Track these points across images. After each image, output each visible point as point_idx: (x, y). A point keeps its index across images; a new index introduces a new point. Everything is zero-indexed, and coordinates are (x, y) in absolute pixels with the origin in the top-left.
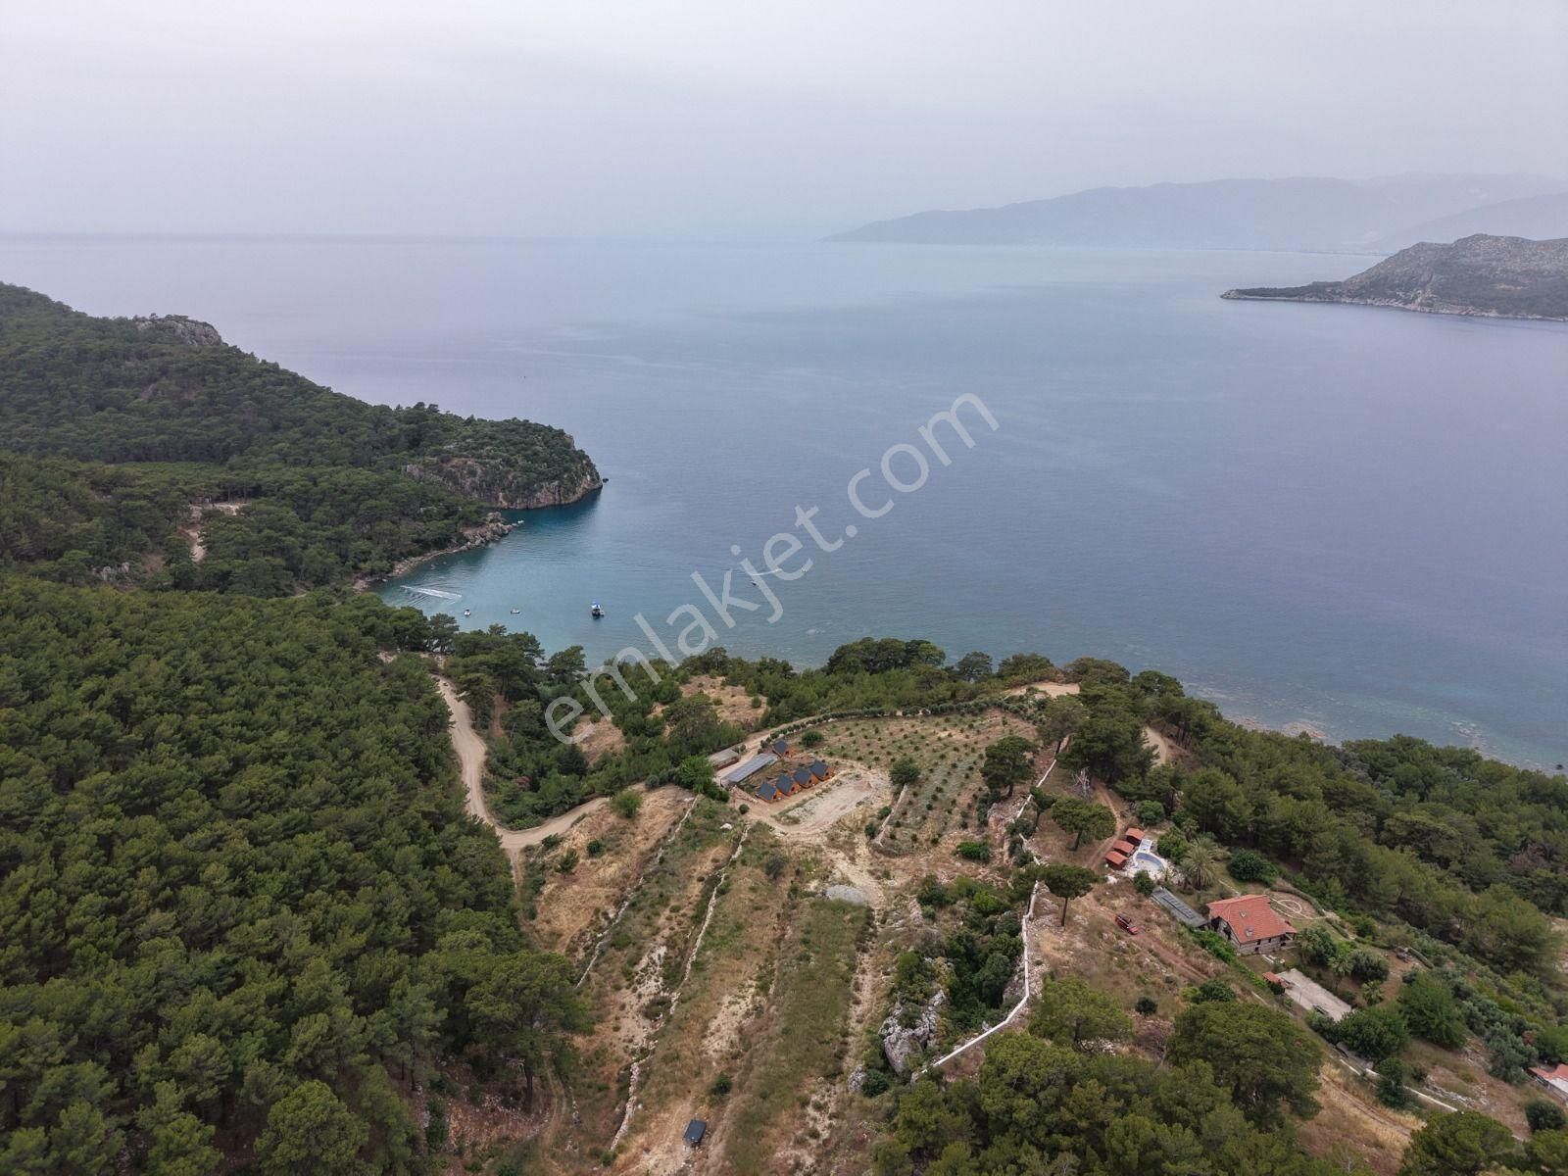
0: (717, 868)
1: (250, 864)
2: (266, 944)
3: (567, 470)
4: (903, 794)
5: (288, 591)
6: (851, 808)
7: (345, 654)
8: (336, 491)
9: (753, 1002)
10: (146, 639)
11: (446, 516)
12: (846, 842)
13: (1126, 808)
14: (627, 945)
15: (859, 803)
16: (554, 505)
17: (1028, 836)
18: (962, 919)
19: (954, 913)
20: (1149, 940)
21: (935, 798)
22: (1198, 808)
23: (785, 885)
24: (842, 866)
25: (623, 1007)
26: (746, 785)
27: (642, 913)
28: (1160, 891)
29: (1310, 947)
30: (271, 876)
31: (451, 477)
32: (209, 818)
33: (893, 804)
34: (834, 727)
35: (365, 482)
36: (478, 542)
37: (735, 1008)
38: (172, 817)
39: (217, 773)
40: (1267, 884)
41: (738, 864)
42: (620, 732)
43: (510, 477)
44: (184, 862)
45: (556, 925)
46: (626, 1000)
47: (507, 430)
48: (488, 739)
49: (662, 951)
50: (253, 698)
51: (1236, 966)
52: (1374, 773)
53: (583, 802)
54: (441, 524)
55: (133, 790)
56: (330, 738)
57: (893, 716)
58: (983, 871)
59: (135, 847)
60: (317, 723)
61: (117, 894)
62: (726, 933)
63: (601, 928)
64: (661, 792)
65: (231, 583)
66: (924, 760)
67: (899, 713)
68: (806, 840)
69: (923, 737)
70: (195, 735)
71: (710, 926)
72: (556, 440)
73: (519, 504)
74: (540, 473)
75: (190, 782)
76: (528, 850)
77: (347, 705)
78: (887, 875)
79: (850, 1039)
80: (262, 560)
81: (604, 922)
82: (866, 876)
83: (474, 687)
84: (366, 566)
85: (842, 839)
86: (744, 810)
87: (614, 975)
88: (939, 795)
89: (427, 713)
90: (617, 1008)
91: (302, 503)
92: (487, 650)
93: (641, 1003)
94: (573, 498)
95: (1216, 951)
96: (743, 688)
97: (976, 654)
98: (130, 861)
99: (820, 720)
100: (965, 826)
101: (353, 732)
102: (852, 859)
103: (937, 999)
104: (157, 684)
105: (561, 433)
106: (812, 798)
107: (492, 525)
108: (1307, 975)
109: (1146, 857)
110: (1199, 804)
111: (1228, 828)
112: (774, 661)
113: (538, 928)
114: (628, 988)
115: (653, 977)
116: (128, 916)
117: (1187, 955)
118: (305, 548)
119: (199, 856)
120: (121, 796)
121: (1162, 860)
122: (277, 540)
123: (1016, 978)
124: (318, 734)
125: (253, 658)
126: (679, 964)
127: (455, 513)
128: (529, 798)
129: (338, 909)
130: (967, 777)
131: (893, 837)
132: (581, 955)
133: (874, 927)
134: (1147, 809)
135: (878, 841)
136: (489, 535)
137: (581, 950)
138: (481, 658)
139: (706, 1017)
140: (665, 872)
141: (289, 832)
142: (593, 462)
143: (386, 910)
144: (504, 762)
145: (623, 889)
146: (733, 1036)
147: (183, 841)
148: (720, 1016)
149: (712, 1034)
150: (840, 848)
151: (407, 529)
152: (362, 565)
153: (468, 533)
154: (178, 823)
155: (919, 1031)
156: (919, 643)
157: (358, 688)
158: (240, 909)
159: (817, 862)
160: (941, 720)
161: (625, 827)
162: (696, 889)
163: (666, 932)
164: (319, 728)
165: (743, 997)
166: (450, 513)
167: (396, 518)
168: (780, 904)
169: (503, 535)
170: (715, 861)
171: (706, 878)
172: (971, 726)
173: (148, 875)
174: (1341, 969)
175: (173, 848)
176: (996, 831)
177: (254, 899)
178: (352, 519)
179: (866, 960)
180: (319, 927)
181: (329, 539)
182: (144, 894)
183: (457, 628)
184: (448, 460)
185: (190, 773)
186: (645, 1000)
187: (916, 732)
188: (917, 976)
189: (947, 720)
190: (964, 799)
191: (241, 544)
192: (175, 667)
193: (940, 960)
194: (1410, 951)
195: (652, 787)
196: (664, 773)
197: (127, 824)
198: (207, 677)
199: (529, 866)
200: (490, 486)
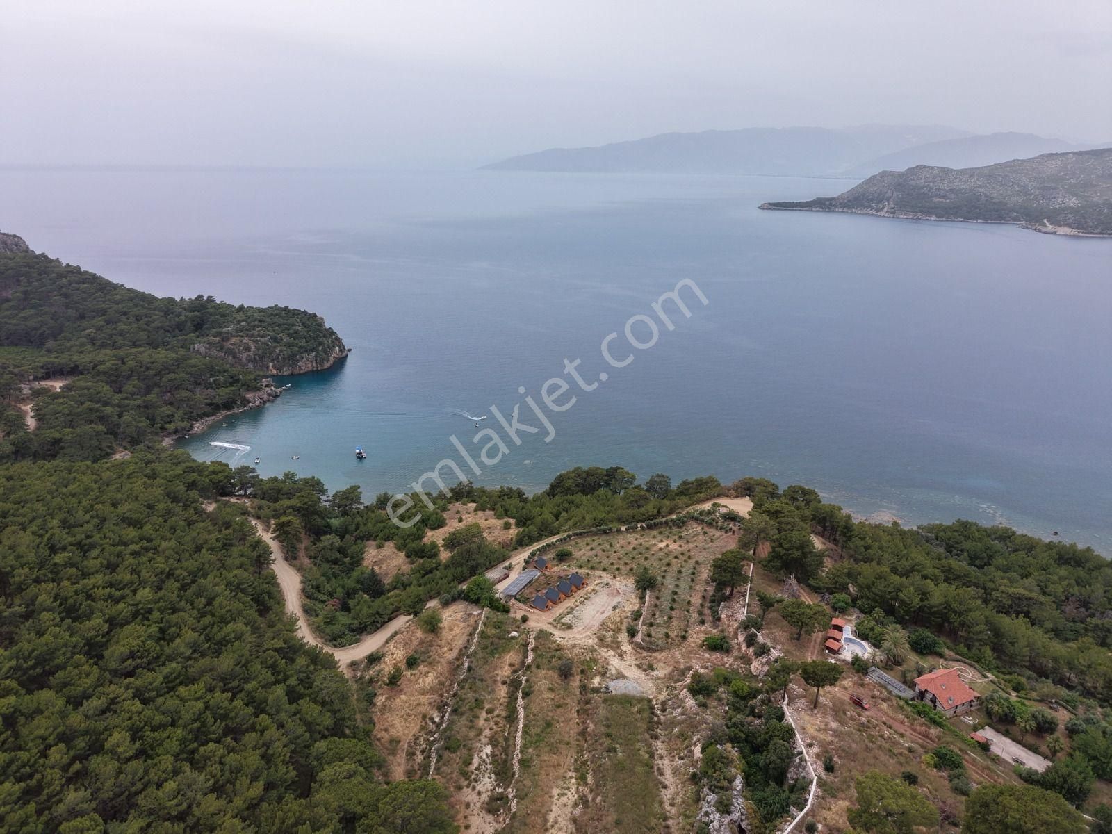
0: (515, 671)
1: (145, 725)
2: (177, 805)
3: (321, 344)
4: (647, 598)
5: (109, 451)
6: (609, 612)
7: (178, 508)
8: (141, 367)
9: (577, 792)
10: (11, 511)
11: (231, 384)
12: (612, 642)
13: (820, 599)
14: (459, 747)
15: (614, 608)
16: (313, 371)
17: (758, 629)
18: (728, 705)
19: (720, 700)
20: (880, 714)
21: (673, 600)
22: (878, 598)
23: (575, 682)
24: (615, 663)
25: (468, 805)
26: (521, 598)
27: (464, 717)
28: (874, 671)
29: (1000, 711)
30: (166, 735)
31: (230, 352)
32: (99, 683)
33: (640, 607)
34: (577, 543)
35: (165, 360)
36: (257, 403)
37: (563, 799)
38: (65, 685)
39: (97, 636)
40: (941, 656)
41: (534, 668)
42: (402, 555)
43: (277, 351)
44: (86, 733)
45: (393, 731)
46: (469, 799)
47: (272, 315)
48: (300, 569)
49: (488, 749)
50: (113, 559)
51: (950, 730)
52: (949, 549)
53: (390, 619)
54: (227, 390)
55: (26, 662)
56: (184, 588)
57: (619, 531)
58: (728, 660)
59: (41, 726)
60: (170, 575)
61: (31, 776)
62: (539, 730)
63: (430, 732)
64: (453, 608)
65: (62, 448)
66: (655, 567)
67: (623, 529)
68: (582, 642)
69: (647, 549)
70: (71, 601)
71: (525, 726)
72: (311, 321)
73: (286, 372)
74: (301, 347)
75: (74, 647)
76: (353, 665)
77: (190, 555)
78: (651, 668)
79: (670, 822)
80: (87, 428)
81: (432, 727)
82: (635, 669)
83: (285, 529)
84: (171, 427)
85: (609, 639)
86: (525, 619)
87: (454, 776)
88: (675, 597)
89: (255, 554)
90: (463, 807)
91: (114, 378)
92: (290, 495)
93: (482, 801)
94: (327, 365)
95: (931, 718)
96: (492, 512)
97: (658, 476)
98: (39, 741)
99: (565, 539)
100: (703, 622)
101: (201, 580)
102: (621, 656)
103: (739, 783)
104: (31, 557)
105: (314, 315)
106: (577, 606)
107: (267, 389)
108: (998, 731)
109: (850, 640)
110: (878, 595)
111: (902, 612)
112: (510, 489)
113: (379, 736)
114: (468, 787)
115: (487, 775)
116: (43, 797)
117: (912, 724)
118: (120, 416)
119: (101, 725)
120: (15, 669)
121: (863, 642)
122: (98, 410)
123: (798, 761)
124: (173, 585)
125: (104, 520)
126: (505, 761)
127: (238, 381)
128: (344, 619)
129: (232, 759)
130: (693, 580)
131: (649, 635)
132: (419, 758)
133: (657, 716)
134: (839, 601)
135: (638, 638)
136: (265, 397)
137: (418, 753)
138: (287, 502)
139: (543, 811)
140: (475, 678)
141: (170, 686)
142: (340, 337)
143: (270, 752)
144: (317, 588)
145: (441, 695)
146: (570, 826)
147: (81, 709)
148: (554, 808)
149: (553, 826)
150: (609, 647)
151: (201, 395)
152: (167, 426)
153: (249, 396)
154: (75, 691)
155: (735, 816)
156: (616, 469)
157: (195, 538)
158: (146, 772)
159: (595, 661)
160: (655, 532)
161: (431, 641)
162: (502, 691)
163: (487, 732)
164: (173, 580)
165: (568, 788)
166: (234, 381)
167: (191, 387)
168: (575, 700)
169: (276, 396)
170: (511, 665)
171: (508, 681)
172: (680, 537)
173: (57, 754)
174: (1028, 727)
175: (76, 719)
176: (729, 626)
177: (157, 760)
178: (156, 390)
179: (659, 746)
180: (219, 780)
181: (139, 406)
182: (57, 773)
183: (258, 476)
184: (228, 339)
185: (74, 639)
186: (485, 797)
187: (641, 545)
188: (719, 765)
189: (661, 533)
190: (696, 600)
191: (68, 415)
192: (41, 536)
193: (729, 746)
194: (1056, 702)
195: (446, 604)
196: (454, 592)
197: (28, 702)
198: (71, 545)
199: (359, 680)
200: (262, 357)
